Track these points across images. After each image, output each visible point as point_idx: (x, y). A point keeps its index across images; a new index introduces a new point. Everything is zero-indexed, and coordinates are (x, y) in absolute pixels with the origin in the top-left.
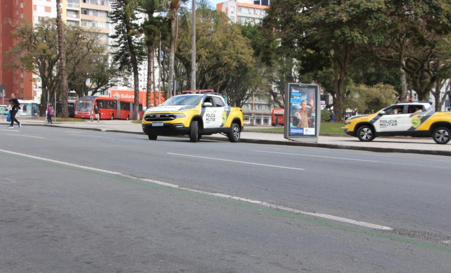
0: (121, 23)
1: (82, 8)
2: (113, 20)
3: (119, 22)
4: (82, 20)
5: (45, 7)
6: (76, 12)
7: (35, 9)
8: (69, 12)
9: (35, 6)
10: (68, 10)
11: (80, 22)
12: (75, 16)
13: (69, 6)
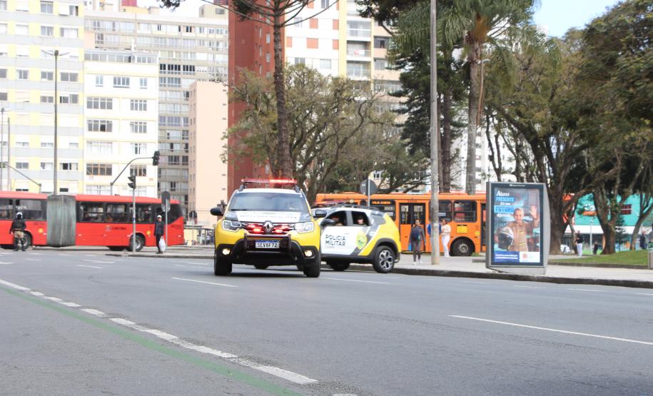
0: (412, 67)
1: (375, 37)
2: (398, 63)
3: (409, 67)
4: (375, 60)
5: (308, 38)
6: (366, 44)
7: (290, 45)
8: (350, 45)
9: (290, 38)
10: (349, 42)
11: (373, 64)
12: (362, 52)
13: (352, 33)
